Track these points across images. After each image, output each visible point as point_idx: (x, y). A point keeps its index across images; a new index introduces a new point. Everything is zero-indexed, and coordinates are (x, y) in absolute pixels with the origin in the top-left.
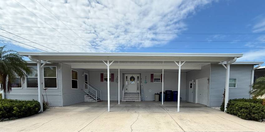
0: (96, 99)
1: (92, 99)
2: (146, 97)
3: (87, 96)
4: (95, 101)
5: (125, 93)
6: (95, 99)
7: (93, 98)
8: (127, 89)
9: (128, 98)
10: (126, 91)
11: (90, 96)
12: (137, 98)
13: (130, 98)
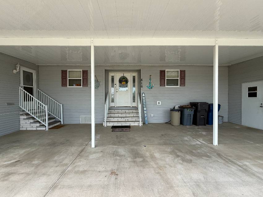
0: (47, 125)
1: (38, 125)
2: (152, 115)
3: (25, 117)
4: (44, 129)
5: (110, 108)
6: (44, 124)
7: (40, 123)
8: (113, 101)
9: (116, 119)
10: (112, 105)
11: (33, 118)
12: (134, 119)
13: (120, 120)
